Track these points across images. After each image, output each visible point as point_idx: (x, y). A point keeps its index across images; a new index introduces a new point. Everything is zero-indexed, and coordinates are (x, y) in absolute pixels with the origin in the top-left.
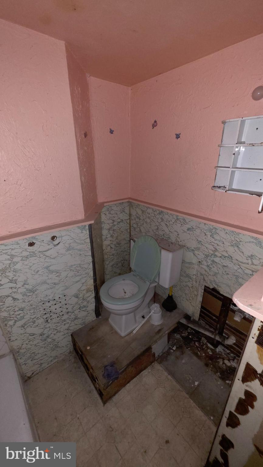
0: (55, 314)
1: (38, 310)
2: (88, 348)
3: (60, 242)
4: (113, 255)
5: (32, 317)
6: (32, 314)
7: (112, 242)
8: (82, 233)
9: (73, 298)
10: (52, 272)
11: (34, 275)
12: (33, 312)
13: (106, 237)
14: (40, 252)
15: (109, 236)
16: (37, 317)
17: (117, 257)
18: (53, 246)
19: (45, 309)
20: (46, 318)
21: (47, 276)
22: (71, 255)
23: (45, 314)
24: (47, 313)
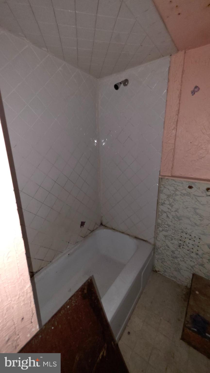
0: (187, 246)
1: (177, 234)
5: (173, 235)
6: (173, 233)
10: (196, 214)
11: (184, 208)
12: (174, 232)
14: (194, 195)
16: (175, 238)
18: (206, 196)
19: (181, 236)
20: (180, 244)
21: (193, 215)
24: (182, 240)
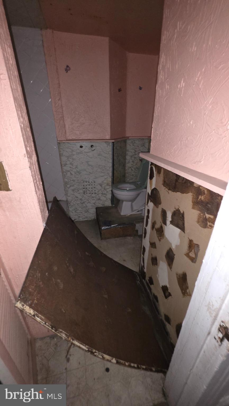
0: (89, 191)
1: (80, 185)
2: (101, 214)
3: (95, 150)
4: (133, 175)
6: (78, 186)
7: (133, 166)
8: (107, 147)
9: (99, 185)
10: (89, 165)
11: (81, 164)
12: (78, 184)
13: (129, 161)
14: (85, 152)
15: (131, 161)
16: (80, 188)
17: (135, 178)
18: (91, 151)
19: (84, 185)
20: (84, 191)
21: (87, 167)
22: (100, 159)
23: (84, 188)
